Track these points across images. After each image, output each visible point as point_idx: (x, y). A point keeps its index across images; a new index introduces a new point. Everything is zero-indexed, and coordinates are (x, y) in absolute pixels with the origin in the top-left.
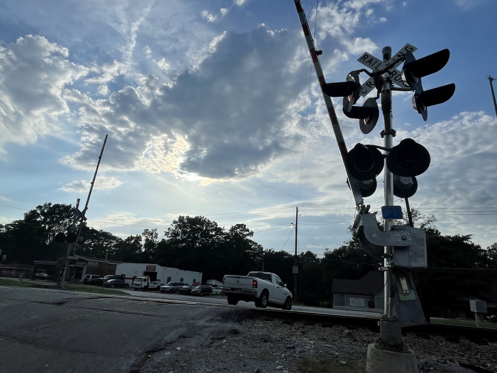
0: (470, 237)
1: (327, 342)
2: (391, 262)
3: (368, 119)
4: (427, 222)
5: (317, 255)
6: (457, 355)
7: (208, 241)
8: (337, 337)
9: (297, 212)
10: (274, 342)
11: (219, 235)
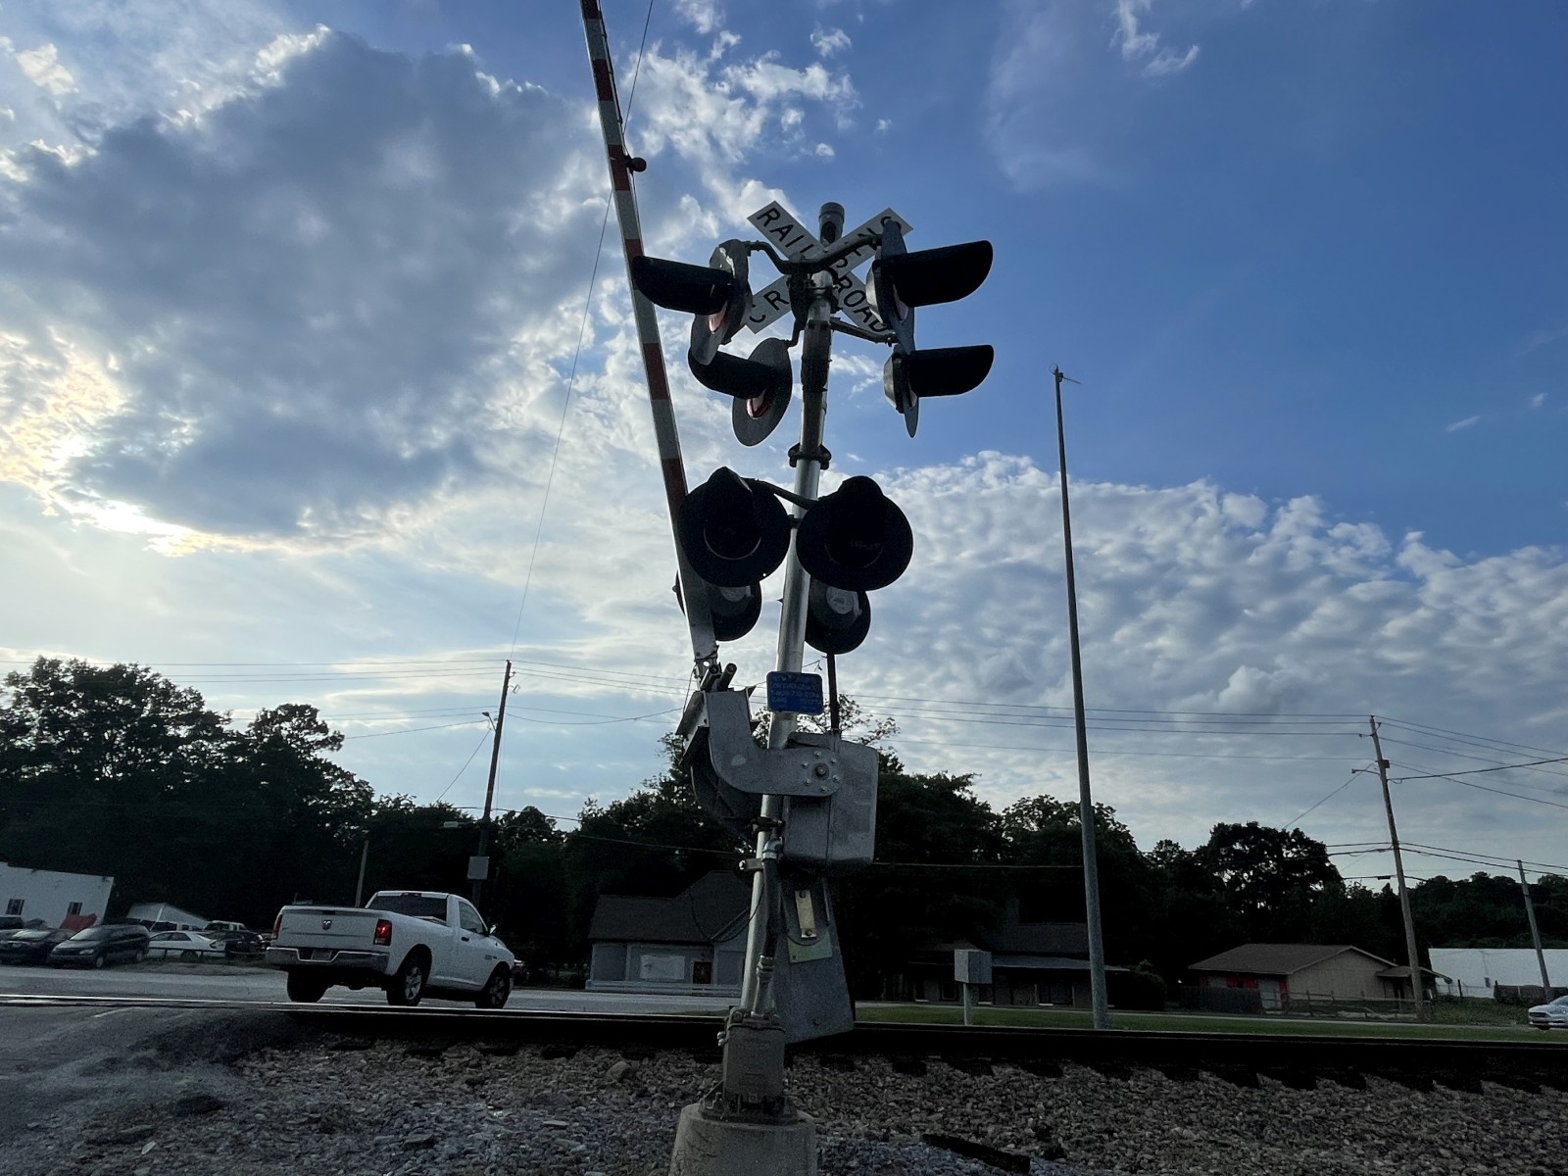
0: (969, 779)
1: (550, 1107)
2: (777, 843)
3: (758, 402)
4: (875, 735)
5: (557, 820)
6: (918, 1109)
7: (156, 758)
8: (588, 1089)
9: (507, 678)
10: (358, 1131)
11: (205, 738)
